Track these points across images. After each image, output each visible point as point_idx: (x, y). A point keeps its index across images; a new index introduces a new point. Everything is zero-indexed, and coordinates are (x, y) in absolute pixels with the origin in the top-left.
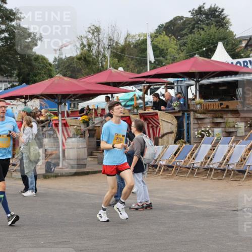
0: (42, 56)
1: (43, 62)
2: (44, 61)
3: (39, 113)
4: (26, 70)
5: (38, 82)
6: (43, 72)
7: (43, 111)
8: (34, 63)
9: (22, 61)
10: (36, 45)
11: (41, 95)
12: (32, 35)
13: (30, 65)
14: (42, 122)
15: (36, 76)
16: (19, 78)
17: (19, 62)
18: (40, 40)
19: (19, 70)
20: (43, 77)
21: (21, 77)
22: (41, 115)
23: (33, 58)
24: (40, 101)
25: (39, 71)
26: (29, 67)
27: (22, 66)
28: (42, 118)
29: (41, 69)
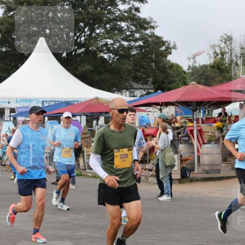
0: (176, 64)
1: (177, 70)
2: (179, 69)
3: (174, 120)
4: (161, 78)
5: (173, 89)
6: (178, 80)
7: (178, 118)
8: (169, 71)
9: (158, 69)
10: (170, 53)
11: (177, 102)
12: (167, 44)
13: (165, 72)
14: (178, 128)
15: (170, 83)
16: (154, 85)
17: (154, 70)
18: (174, 48)
19: (154, 77)
20: (178, 85)
21: (156, 85)
22: (176, 121)
23: (167, 66)
24: (175, 108)
25: (174, 79)
26: (164, 74)
27: (157, 74)
28: (177, 125)
29: (175, 77)
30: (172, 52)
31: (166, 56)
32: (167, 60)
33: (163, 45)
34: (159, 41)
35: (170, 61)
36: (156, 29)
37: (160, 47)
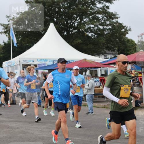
0: (131, 40)
1: (132, 43)
2: (133, 42)
3: (131, 72)
4: (122, 47)
5: (129, 55)
6: (132, 49)
7: (133, 71)
8: (127, 44)
9: (120, 43)
10: (127, 33)
11: (132, 62)
12: (125, 28)
13: (125, 44)
14: (133, 77)
15: (128, 51)
16: (119, 52)
17: (118, 43)
18: (130, 30)
19: (118, 47)
20: (132, 52)
21: (120, 52)
22: (132, 73)
23: (126, 41)
24: (131, 65)
25: (130, 48)
26: (124, 46)
27: (120, 45)
28: (132, 75)
29: (131, 47)
30: (129, 33)
31: (125, 35)
32: (125, 37)
33: (124, 28)
34: (121, 26)
35: (127, 38)
36: (119, 18)
37: (122, 30)
